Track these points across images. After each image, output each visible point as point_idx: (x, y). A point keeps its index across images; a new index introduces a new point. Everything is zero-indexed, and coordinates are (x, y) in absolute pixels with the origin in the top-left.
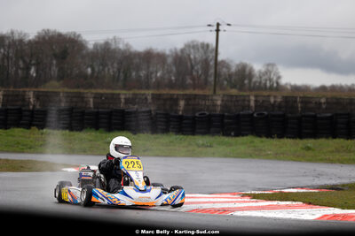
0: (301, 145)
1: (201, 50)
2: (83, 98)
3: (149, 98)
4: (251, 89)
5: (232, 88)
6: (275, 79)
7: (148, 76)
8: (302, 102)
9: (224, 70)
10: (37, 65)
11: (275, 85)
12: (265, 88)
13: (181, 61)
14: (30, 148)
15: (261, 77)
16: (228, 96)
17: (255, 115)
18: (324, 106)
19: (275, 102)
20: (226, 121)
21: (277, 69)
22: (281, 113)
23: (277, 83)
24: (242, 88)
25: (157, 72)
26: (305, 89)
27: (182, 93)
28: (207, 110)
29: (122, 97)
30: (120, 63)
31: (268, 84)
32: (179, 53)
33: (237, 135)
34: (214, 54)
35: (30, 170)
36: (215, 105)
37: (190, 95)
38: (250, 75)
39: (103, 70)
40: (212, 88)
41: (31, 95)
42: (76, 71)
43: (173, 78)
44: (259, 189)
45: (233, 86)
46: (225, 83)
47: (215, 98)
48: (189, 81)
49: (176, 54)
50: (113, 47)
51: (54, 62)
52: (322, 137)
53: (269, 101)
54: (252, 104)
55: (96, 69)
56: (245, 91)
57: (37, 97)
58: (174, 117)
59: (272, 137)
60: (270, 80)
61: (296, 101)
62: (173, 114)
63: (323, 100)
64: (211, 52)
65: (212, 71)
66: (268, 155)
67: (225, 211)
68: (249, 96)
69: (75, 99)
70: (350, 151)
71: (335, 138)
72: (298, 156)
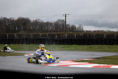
0: (88, 47)
1: (62, 21)
2: (30, 35)
3: (47, 35)
5: (70, 32)
7: (48, 29)
8: (89, 35)
9: (68, 27)
10: (18, 27)
12: (79, 32)
13: (56, 24)
14: (16, 49)
15: (78, 29)
16: (69, 34)
17: (76, 39)
22: (83, 38)
23: (82, 30)
24: (73, 32)
25: (50, 28)
26: (90, 31)
27: (56, 33)
28: (63, 38)
29: (40, 35)
30: (40, 26)
32: (56, 23)
33: (71, 45)
34: (65, 23)
35: (15, 55)
36: (65, 37)
37: (59, 34)
38: (75, 28)
39: (36, 27)
40: (65, 32)
41: (16, 35)
42: (28, 28)
43: (54, 29)
44: (77, 59)
45: (71, 31)
46: (68, 30)
47: (65, 34)
48: (59, 30)
49: (55, 23)
50: (38, 21)
51: (22, 26)
52: (94, 45)
53: (80, 35)
54: (75, 36)
55: (34, 27)
57: (17, 35)
58: (54, 40)
59: (81, 45)
60: (80, 29)
61: (87, 35)
62: (54, 39)
63: (94, 35)
65: (65, 27)
66: (80, 50)
67: (67, 65)
68: (74, 34)
69: (27, 36)
70: (102, 48)
71: (98, 45)
72: (88, 50)
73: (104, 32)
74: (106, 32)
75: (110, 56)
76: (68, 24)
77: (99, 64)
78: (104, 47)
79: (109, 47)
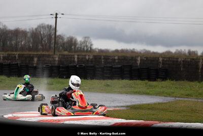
0: (103, 84)
1: (47, 29)
3: (17, 56)
4: (75, 52)
5: (65, 51)
6: (89, 45)
7: (16, 44)
8: (104, 59)
9: (60, 40)
11: (89, 49)
12: (84, 51)
13: (36, 35)
15: (81, 45)
16: (62, 55)
17: (77, 66)
18: (117, 61)
19: (89, 58)
20: (61, 69)
21: (90, 40)
22: (92, 65)
23: (91, 48)
24: (70, 50)
25: (21, 42)
26: (107, 51)
27: (36, 53)
28: (50, 63)
29: (1, 56)
31: (85, 49)
32: (35, 31)
33: (67, 78)
34: (54, 31)
36: (55, 60)
37: (41, 55)
38: (75, 44)
40: (53, 51)
43: (31, 45)
45: (66, 50)
46: (61, 48)
47: (54, 56)
48: (40, 47)
49: (33, 31)
52: (115, 79)
53: (85, 58)
54: (76, 59)
56: (72, 52)
58: (31, 67)
59: (87, 79)
60: (87, 46)
61: (101, 58)
62: (30, 65)
63: (116, 58)
64: (53, 30)
65: (53, 41)
66: (85, 89)
67: (59, 121)
68: (74, 55)
70: (132, 87)
71: (123, 79)
72: (102, 90)
73: (137, 53)
74: (140, 53)
75: (149, 104)
76: (59, 35)
77: (127, 119)
78: (137, 84)
79: (146, 84)
